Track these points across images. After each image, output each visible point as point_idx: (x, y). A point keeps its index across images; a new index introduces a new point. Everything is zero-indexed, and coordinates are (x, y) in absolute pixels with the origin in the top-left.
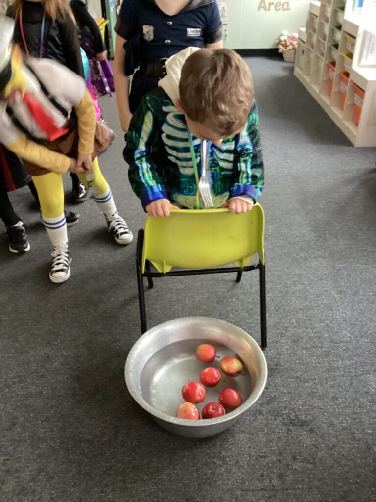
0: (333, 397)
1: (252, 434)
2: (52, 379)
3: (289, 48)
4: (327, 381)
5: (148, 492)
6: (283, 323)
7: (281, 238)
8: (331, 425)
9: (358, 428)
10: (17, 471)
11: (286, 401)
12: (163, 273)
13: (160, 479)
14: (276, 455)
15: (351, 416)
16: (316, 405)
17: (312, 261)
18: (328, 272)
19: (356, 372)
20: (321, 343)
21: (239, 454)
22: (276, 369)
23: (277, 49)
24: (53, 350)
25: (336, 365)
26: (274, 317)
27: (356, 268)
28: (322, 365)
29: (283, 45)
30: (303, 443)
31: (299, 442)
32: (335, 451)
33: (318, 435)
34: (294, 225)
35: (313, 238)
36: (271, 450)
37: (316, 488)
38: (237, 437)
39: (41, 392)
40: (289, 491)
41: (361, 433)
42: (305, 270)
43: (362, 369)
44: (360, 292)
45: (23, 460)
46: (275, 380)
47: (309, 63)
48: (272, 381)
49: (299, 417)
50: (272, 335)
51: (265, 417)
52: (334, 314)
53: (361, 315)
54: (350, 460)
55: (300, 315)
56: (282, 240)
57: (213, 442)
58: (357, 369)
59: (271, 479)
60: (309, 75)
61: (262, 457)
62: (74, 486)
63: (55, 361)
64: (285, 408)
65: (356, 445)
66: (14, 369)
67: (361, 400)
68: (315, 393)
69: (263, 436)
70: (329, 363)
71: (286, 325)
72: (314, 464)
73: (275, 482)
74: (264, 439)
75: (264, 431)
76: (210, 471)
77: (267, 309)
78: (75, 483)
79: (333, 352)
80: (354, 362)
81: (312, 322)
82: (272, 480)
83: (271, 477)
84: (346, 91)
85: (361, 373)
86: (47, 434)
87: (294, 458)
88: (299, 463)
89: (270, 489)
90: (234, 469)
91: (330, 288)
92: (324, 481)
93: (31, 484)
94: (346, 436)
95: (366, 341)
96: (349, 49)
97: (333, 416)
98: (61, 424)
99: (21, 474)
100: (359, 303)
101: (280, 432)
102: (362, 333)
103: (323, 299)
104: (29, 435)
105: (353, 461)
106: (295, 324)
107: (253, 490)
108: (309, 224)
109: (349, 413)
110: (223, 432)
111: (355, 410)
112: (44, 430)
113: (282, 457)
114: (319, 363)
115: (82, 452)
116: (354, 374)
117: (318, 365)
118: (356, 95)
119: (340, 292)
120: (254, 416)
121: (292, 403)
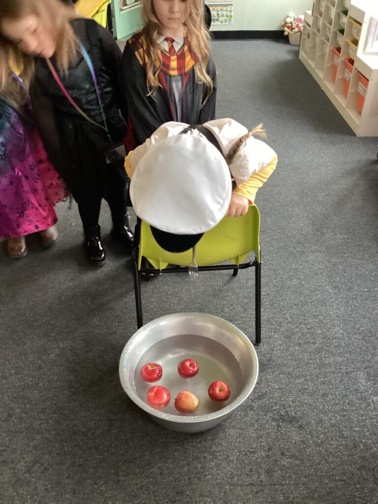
0: (324, 394)
1: (243, 429)
2: (48, 371)
3: (295, 30)
4: (318, 377)
5: (139, 485)
6: (277, 318)
7: (279, 231)
8: (320, 421)
9: (347, 425)
10: (13, 462)
11: (277, 396)
12: (159, 270)
13: (151, 472)
14: (266, 450)
15: (340, 413)
16: (306, 401)
17: (309, 255)
18: (324, 266)
19: (346, 369)
20: (314, 339)
21: (229, 448)
22: (268, 364)
23: (283, 31)
24: (50, 341)
25: (328, 362)
26: (268, 312)
27: (352, 263)
28: (314, 361)
29: (288, 27)
30: (292, 440)
31: (289, 438)
32: (323, 448)
33: (307, 432)
34: (292, 218)
35: (311, 232)
36: (260, 446)
37: (303, 484)
38: (228, 432)
39: (37, 384)
40: (276, 486)
41: (349, 431)
42: (301, 265)
43: (353, 366)
44: (355, 288)
45: (19, 451)
46: (267, 376)
47: (314, 47)
48: (264, 376)
49: (289, 413)
50: (266, 330)
51: (256, 412)
52: (327, 310)
53: (355, 312)
54: (337, 457)
55: (294, 311)
56: (280, 233)
57: (204, 437)
58: (348, 366)
59: (259, 474)
60: (314, 59)
61: (251, 452)
62: (67, 478)
63: (52, 353)
64: (276, 404)
65: (343, 442)
66: (12, 360)
67: (351, 397)
68: (306, 389)
69: (254, 431)
70: (321, 359)
71: (280, 320)
72: (302, 460)
73: (263, 477)
74: (254, 434)
75: (254, 426)
76: (200, 466)
77: (261, 304)
78: (69, 475)
79: (325, 348)
80: (345, 359)
81: (306, 318)
82: (260, 476)
83: (259, 472)
84: (350, 78)
85: (352, 370)
86: (43, 426)
87: (283, 454)
88: (287, 459)
89: (258, 484)
90: (224, 464)
91: (325, 283)
92: (311, 477)
93: (26, 475)
94: (334, 433)
95: (358, 337)
96: (355, 36)
97: (323, 413)
98: (56, 416)
99: (16, 465)
100: (353, 299)
101: (270, 427)
102: (355, 330)
103: (318, 295)
104: (25, 427)
105: (340, 458)
106: (289, 319)
107: (241, 485)
108: (307, 217)
109: (339, 411)
110: (215, 427)
111: (344, 407)
112: (41, 422)
113: (270, 453)
114: (311, 360)
115: (76, 443)
116: (345, 371)
117: (309, 361)
118: (360, 83)
119: (335, 288)
120: (245, 411)
121: (282, 399)
